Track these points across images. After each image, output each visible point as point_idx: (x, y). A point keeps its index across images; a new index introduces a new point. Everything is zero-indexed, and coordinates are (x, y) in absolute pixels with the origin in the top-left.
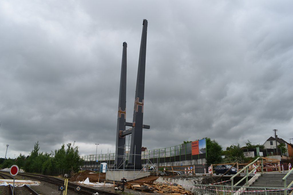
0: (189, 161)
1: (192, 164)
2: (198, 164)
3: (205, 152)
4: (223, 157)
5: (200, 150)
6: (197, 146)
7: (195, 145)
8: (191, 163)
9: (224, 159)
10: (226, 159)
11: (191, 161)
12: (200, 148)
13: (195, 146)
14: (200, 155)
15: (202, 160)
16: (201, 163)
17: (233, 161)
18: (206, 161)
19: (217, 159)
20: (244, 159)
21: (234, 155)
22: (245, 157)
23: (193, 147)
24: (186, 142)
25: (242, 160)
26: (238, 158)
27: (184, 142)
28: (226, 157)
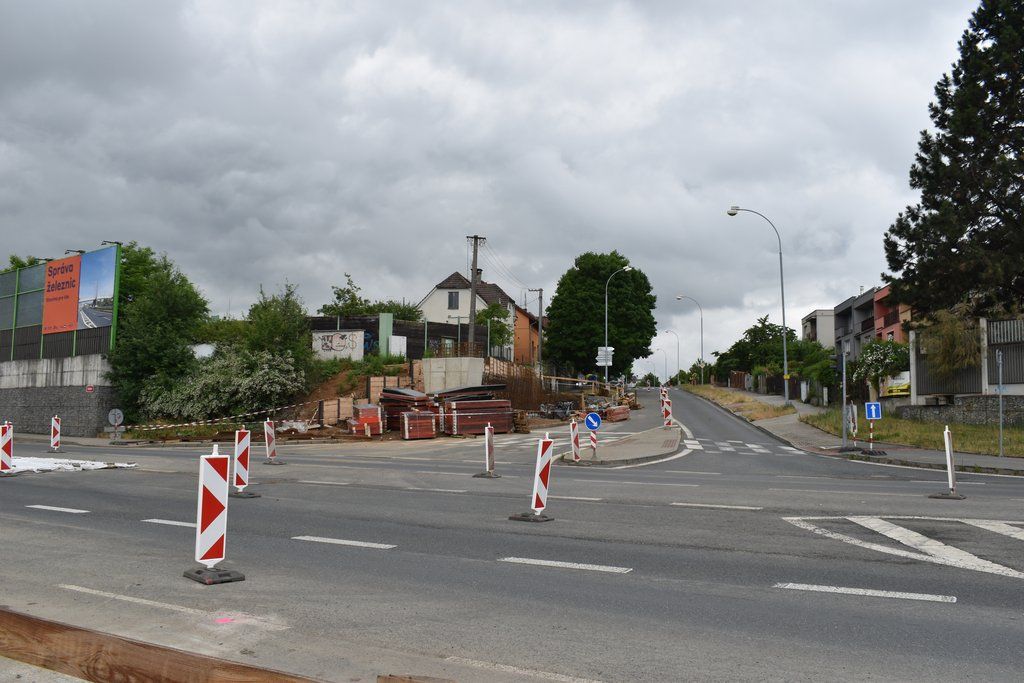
0: (25, 366)
1: (34, 380)
2: (67, 383)
3: (110, 318)
4: (203, 351)
5: (84, 309)
6: (73, 284)
7: (60, 278)
8: (33, 375)
9: (208, 361)
10: (218, 363)
11: (33, 367)
12: (86, 296)
13: (58, 286)
14: (85, 333)
15: (85, 364)
16: (77, 381)
17: (248, 376)
18: (108, 369)
19: (166, 361)
20: (308, 370)
21: (257, 346)
22: (316, 357)
23: (52, 288)
24: (25, 260)
25: (296, 370)
26: (278, 358)
27: (15, 261)
28: (218, 353)
